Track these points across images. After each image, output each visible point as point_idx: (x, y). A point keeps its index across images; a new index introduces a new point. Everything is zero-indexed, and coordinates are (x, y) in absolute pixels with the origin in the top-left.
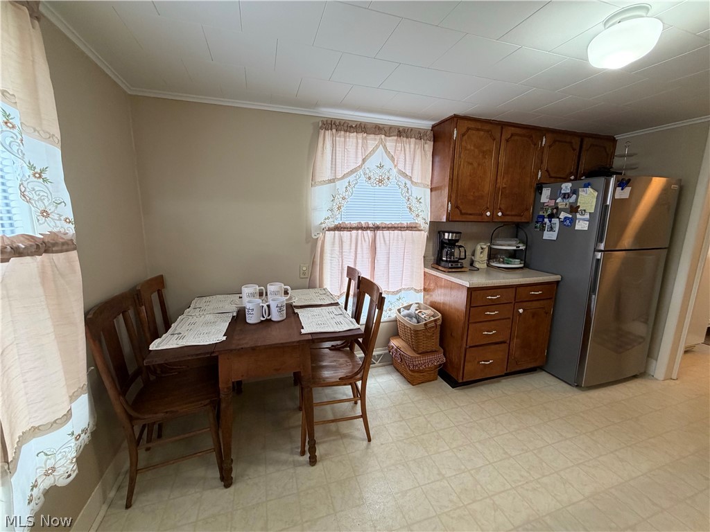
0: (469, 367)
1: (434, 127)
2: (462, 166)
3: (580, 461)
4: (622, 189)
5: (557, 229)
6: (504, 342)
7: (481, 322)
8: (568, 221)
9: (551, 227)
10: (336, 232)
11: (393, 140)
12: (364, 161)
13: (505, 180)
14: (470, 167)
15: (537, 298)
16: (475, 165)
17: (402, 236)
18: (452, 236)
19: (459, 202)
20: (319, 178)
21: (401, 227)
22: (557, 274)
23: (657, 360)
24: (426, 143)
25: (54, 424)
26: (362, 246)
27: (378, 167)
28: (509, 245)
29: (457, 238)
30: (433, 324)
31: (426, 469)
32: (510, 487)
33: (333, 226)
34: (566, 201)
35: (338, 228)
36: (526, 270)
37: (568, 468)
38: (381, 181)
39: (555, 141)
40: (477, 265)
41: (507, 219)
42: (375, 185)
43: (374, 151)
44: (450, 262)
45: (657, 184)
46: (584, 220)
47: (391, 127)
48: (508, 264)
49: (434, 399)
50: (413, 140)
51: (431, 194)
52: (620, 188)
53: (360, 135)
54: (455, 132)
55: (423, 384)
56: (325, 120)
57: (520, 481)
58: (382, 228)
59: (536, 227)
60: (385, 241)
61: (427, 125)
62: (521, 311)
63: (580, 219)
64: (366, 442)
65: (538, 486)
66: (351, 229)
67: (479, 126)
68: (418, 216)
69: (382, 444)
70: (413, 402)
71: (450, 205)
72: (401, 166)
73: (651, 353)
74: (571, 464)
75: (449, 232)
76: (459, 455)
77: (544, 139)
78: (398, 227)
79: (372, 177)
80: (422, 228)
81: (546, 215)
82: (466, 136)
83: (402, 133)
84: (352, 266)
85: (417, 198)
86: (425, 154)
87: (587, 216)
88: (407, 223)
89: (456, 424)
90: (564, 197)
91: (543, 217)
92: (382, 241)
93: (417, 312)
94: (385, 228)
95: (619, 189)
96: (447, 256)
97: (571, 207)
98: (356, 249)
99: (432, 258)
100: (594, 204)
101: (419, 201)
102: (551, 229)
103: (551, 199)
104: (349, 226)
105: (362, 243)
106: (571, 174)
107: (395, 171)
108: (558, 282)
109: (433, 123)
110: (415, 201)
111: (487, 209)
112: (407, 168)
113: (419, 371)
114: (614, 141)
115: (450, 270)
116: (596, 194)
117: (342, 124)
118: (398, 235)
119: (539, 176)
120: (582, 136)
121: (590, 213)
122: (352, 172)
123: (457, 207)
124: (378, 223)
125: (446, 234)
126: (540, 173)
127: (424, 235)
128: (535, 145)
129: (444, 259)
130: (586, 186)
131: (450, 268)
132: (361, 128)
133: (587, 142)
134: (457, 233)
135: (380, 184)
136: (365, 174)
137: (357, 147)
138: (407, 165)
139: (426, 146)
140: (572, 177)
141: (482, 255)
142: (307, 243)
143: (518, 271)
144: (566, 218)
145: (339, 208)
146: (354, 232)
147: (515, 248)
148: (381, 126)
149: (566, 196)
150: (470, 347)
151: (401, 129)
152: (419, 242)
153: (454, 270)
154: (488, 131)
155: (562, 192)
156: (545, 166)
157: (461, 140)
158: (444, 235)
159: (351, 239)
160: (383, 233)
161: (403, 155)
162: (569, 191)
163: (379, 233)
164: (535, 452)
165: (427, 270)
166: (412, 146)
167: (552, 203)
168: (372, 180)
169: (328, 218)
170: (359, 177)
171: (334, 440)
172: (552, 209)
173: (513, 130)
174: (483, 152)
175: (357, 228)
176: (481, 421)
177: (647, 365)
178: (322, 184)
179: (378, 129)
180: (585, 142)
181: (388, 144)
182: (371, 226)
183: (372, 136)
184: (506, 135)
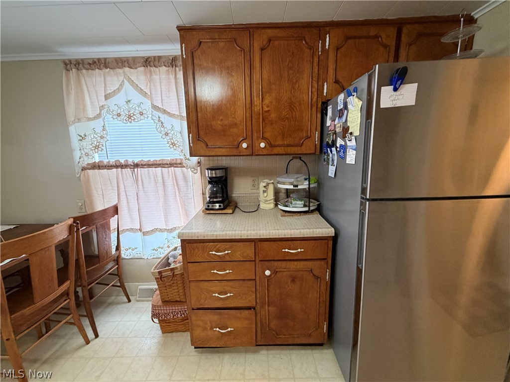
4: (395, 90)
6: (247, 309)
8: (342, 151)
9: (333, 161)
11: (139, 71)
15: (297, 258)
19: (201, 133)
38: (130, 117)
42: (125, 121)
47: (135, 59)
50: (163, 69)
52: (392, 87)
54: (184, 48)
58: (142, 165)
62: (268, 273)
63: (350, 147)
66: (109, 167)
71: (190, 138)
77: (328, 39)
78: (160, 164)
79: (122, 113)
81: (330, 142)
82: (198, 51)
87: (354, 142)
94: (145, 165)
97: (343, 129)
102: (333, 163)
108: (333, 238)
111: (244, 140)
116: (360, 105)
119: (325, 91)
120: (400, 24)
121: (356, 138)
123: (200, 139)
126: (325, 87)
128: (311, 48)
135: (130, 120)
141: (265, 194)
144: (341, 146)
145: (97, 147)
146: (113, 170)
147: (291, 187)
148: (123, 59)
150: (196, 308)
151: (146, 59)
153: (212, 212)
156: (333, 76)
157: (193, 57)
160: (148, 171)
166: (163, 75)
167: (333, 126)
168: (122, 117)
172: (333, 136)
173: (271, 33)
175: (117, 167)
179: (120, 63)
180: (406, 33)
181: (134, 77)
182: (130, 163)
183: (116, 70)
184: (260, 41)
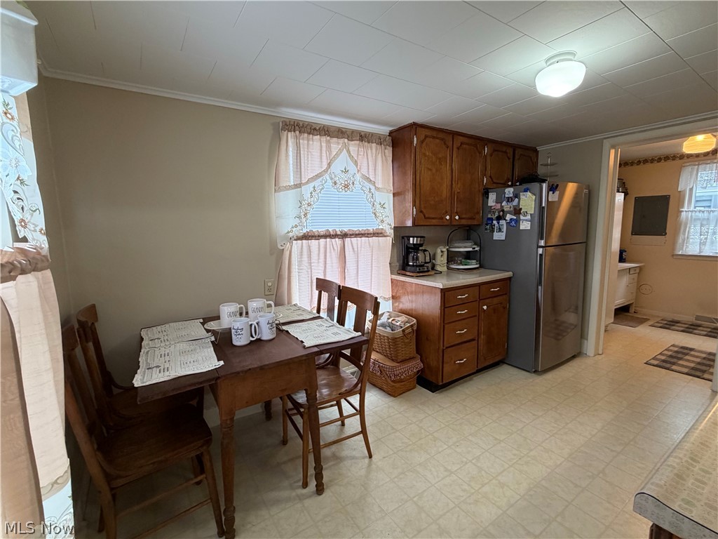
0: (447, 368)
1: (391, 133)
2: (423, 171)
3: (555, 432)
4: (553, 193)
5: (504, 229)
6: (473, 340)
7: (454, 322)
8: (513, 222)
9: (500, 229)
10: (304, 241)
11: (355, 144)
12: (329, 165)
13: (459, 185)
14: (430, 172)
15: (496, 295)
16: (434, 171)
17: (369, 243)
18: (417, 241)
19: (422, 206)
20: (283, 183)
21: (368, 234)
22: (508, 271)
23: (587, 340)
24: (385, 149)
25: (55, 485)
26: (331, 255)
27: (342, 171)
28: (465, 247)
29: (422, 242)
30: (410, 330)
31: (433, 469)
32: (508, 466)
33: (302, 234)
34: (510, 204)
35: (306, 237)
36: (482, 270)
37: (547, 439)
38: (346, 186)
39: (495, 151)
40: (439, 268)
41: (464, 222)
42: (341, 190)
43: (337, 155)
44: (417, 266)
45: (571, 188)
46: (526, 220)
47: (353, 132)
48: (466, 265)
49: (419, 406)
50: (374, 145)
51: (394, 199)
53: (324, 139)
54: (415, 139)
55: (404, 394)
56: (288, 121)
57: (514, 459)
58: (350, 235)
59: (486, 229)
60: (353, 249)
61: (385, 130)
62: (485, 307)
63: (524, 220)
64: (367, 460)
65: (529, 459)
66: (318, 237)
67: (434, 134)
68: (382, 221)
69: (384, 457)
70: (400, 413)
71: (414, 209)
72: (364, 171)
73: (583, 335)
74: (548, 436)
75: (413, 237)
76: (458, 450)
77: (486, 149)
78: (365, 234)
79: (338, 182)
80: (388, 234)
81: (494, 217)
82: (425, 143)
83: (364, 137)
84: (321, 277)
85: (380, 204)
86: (386, 160)
87: (529, 217)
88: (373, 229)
89: (447, 424)
90: (508, 201)
91: (492, 219)
92: (351, 250)
93: (390, 320)
94: (353, 235)
95: (551, 193)
96: (413, 260)
97: (515, 209)
98: (325, 258)
99: (397, 265)
100: (533, 206)
101: (382, 206)
102: (500, 230)
103: (497, 202)
104: (316, 234)
105: (330, 252)
106: (508, 180)
107: (358, 177)
108: (510, 279)
109: (391, 129)
110: (378, 206)
111: (446, 213)
112: (370, 173)
113: (401, 381)
114: (536, 152)
115: (418, 275)
116: (534, 197)
117: (305, 126)
118: (365, 243)
119: (485, 182)
120: (515, 147)
121: (531, 214)
122: (318, 176)
123: (421, 212)
124: (346, 230)
125: (411, 239)
126: (485, 179)
127: (389, 240)
128: (480, 153)
129: (411, 264)
130: (526, 190)
131: (418, 272)
132: (325, 131)
133: (518, 152)
134: (421, 237)
135: (346, 189)
136: (331, 179)
137: (321, 150)
138: (370, 170)
139: (386, 151)
140: (510, 183)
141: (442, 259)
142: (271, 254)
143: (475, 271)
144: (511, 219)
145: (305, 215)
146: (322, 241)
147: (471, 249)
148: (344, 130)
149: (509, 200)
150: (447, 348)
151: (362, 134)
152: (384, 248)
153: (421, 274)
154: (442, 139)
155: (506, 196)
156: (488, 173)
157: (421, 147)
158: (409, 240)
159: (319, 248)
160: (351, 241)
161: (365, 160)
162: (511, 195)
163: (347, 240)
164: (518, 432)
165: (395, 277)
166: (374, 151)
167: (498, 206)
168: (338, 185)
169: (296, 226)
170: (325, 182)
171: (333, 465)
172: (499, 212)
173: (462, 139)
174: (440, 159)
175: (326, 237)
176: (467, 417)
177: (580, 345)
178: (288, 190)
179: (340, 133)
180: (516, 152)
181: (351, 148)
182: (339, 233)
183: (335, 140)
184: (457, 144)
